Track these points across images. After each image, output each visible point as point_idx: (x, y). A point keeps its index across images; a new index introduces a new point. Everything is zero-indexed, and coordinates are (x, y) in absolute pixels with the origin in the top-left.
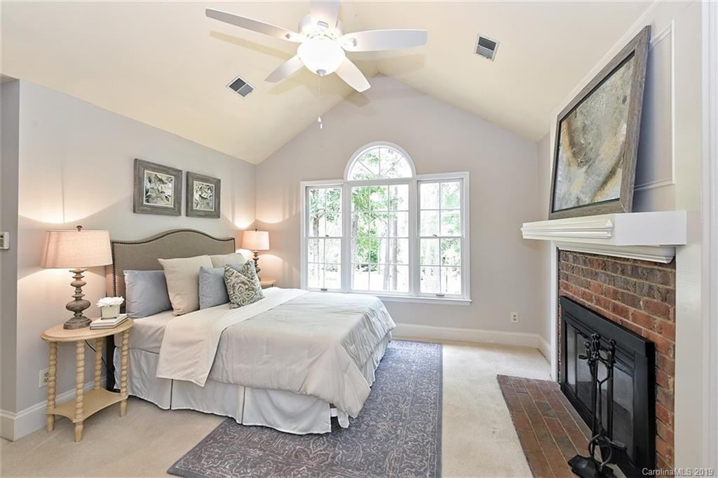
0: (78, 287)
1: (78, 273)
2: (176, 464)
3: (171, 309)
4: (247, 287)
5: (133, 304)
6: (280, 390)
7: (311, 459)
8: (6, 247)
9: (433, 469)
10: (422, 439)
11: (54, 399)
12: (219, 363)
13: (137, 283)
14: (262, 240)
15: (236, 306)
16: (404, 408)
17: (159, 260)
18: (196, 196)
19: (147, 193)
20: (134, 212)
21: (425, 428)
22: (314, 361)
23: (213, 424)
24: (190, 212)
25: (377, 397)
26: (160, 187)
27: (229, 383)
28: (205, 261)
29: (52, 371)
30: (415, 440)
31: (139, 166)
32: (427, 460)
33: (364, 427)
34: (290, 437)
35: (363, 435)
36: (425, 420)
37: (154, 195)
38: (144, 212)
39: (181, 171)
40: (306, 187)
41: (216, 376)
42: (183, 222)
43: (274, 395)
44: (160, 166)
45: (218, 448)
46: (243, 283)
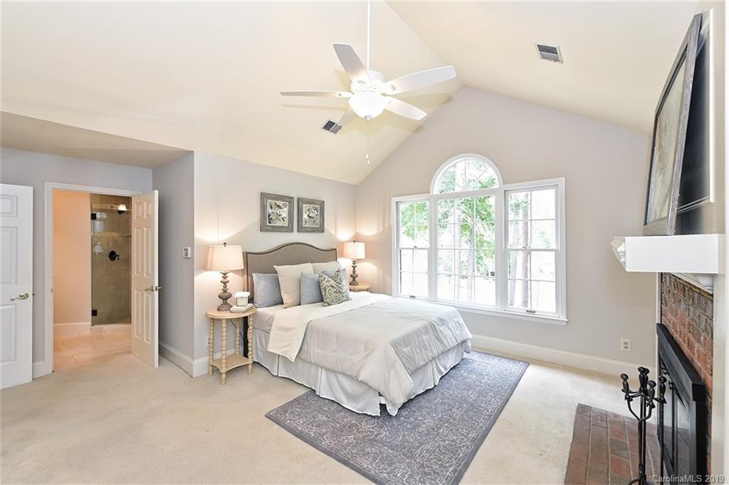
0: (225, 283)
1: (225, 274)
2: (271, 411)
3: (283, 303)
4: (335, 290)
5: (258, 298)
6: (342, 373)
7: (359, 432)
8: (189, 256)
9: (458, 467)
10: (460, 442)
11: (213, 356)
12: (305, 347)
13: (261, 283)
14: (359, 250)
15: (326, 304)
16: (457, 413)
17: (275, 266)
18: (305, 216)
19: (269, 216)
20: (261, 231)
21: (468, 433)
22: (368, 355)
23: (301, 392)
24: (301, 229)
25: (435, 399)
26: (278, 211)
27: (311, 363)
28: (307, 268)
29: (212, 337)
30: (453, 441)
31: (264, 196)
32: (455, 459)
33: (412, 419)
34: (350, 413)
35: (408, 426)
36: (472, 427)
37: (274, 218)
38: (267, 230)
39: (292, 198)
40: (397, 202)
41: (303, 355)
42: (295, 237)
43: (341, 378)
44: (278, 195)
45: (300, 408)
46: (332, 286)
